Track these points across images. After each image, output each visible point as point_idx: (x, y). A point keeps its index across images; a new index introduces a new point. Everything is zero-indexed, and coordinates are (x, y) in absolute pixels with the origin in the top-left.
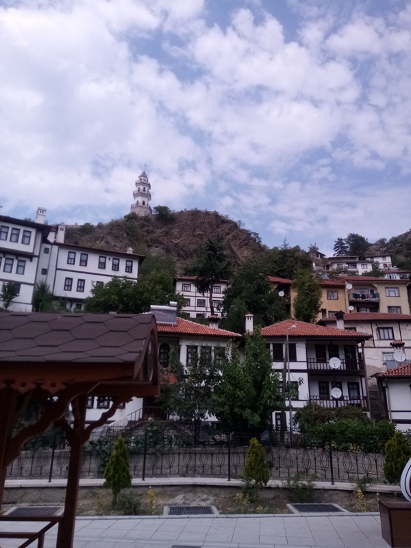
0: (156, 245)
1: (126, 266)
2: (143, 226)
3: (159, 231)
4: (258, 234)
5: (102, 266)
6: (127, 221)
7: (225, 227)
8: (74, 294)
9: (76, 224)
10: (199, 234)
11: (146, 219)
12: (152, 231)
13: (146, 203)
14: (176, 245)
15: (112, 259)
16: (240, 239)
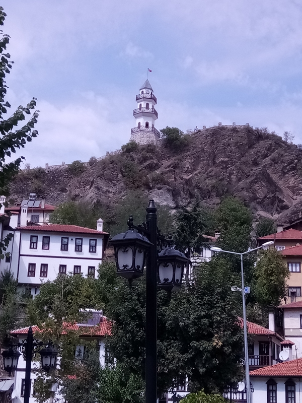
0: (159, 186)
1: (90, 246)
2: (145, 159)
3: (166, 163)
5: (64, 247)
6: (123, 154)
7: (262, 145)
8: (36, 280)
9: (63, 163)
10: (222, 162)
11: (150, 148)
12: (157, 165)
13: (150, 125)
14: (188, 182)
15: (74, 239)
16: (282, 162)
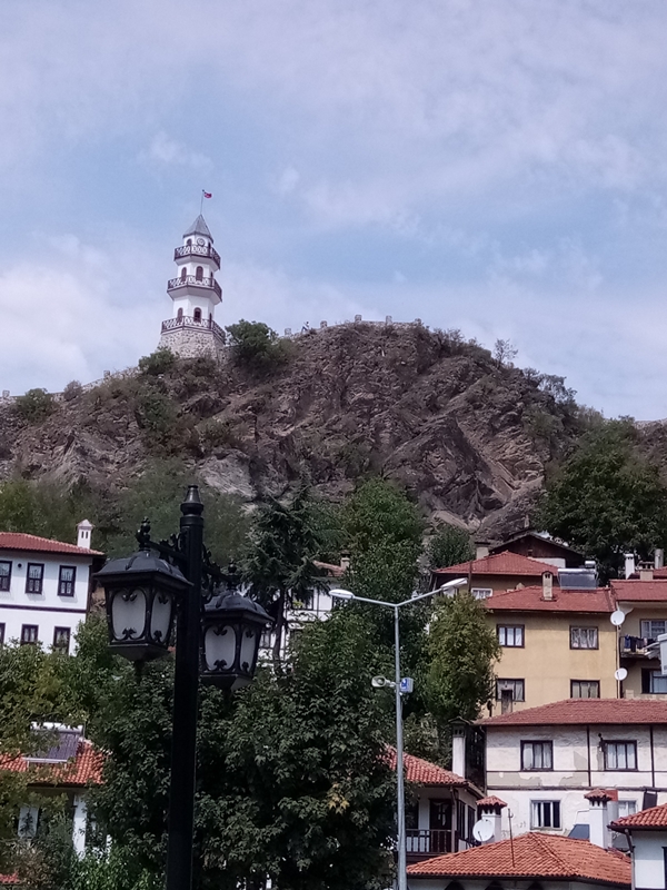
0: (220, 450)
1: (61, 582)
2: (191, 390)
3: (237, 400)
4: (562, 380)
6: (141, 378)
7: (448, 367)
9: (6, 393)
10: (361, 401)
11: (202, 366)
12: (216, 403)
13: (205, 316)
14: (285, 443)
15: (25, 566)
16: (491, 405)
